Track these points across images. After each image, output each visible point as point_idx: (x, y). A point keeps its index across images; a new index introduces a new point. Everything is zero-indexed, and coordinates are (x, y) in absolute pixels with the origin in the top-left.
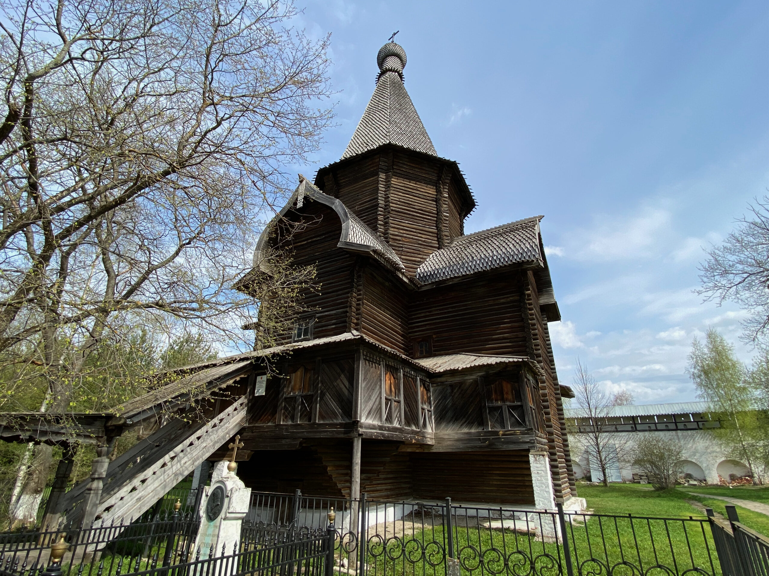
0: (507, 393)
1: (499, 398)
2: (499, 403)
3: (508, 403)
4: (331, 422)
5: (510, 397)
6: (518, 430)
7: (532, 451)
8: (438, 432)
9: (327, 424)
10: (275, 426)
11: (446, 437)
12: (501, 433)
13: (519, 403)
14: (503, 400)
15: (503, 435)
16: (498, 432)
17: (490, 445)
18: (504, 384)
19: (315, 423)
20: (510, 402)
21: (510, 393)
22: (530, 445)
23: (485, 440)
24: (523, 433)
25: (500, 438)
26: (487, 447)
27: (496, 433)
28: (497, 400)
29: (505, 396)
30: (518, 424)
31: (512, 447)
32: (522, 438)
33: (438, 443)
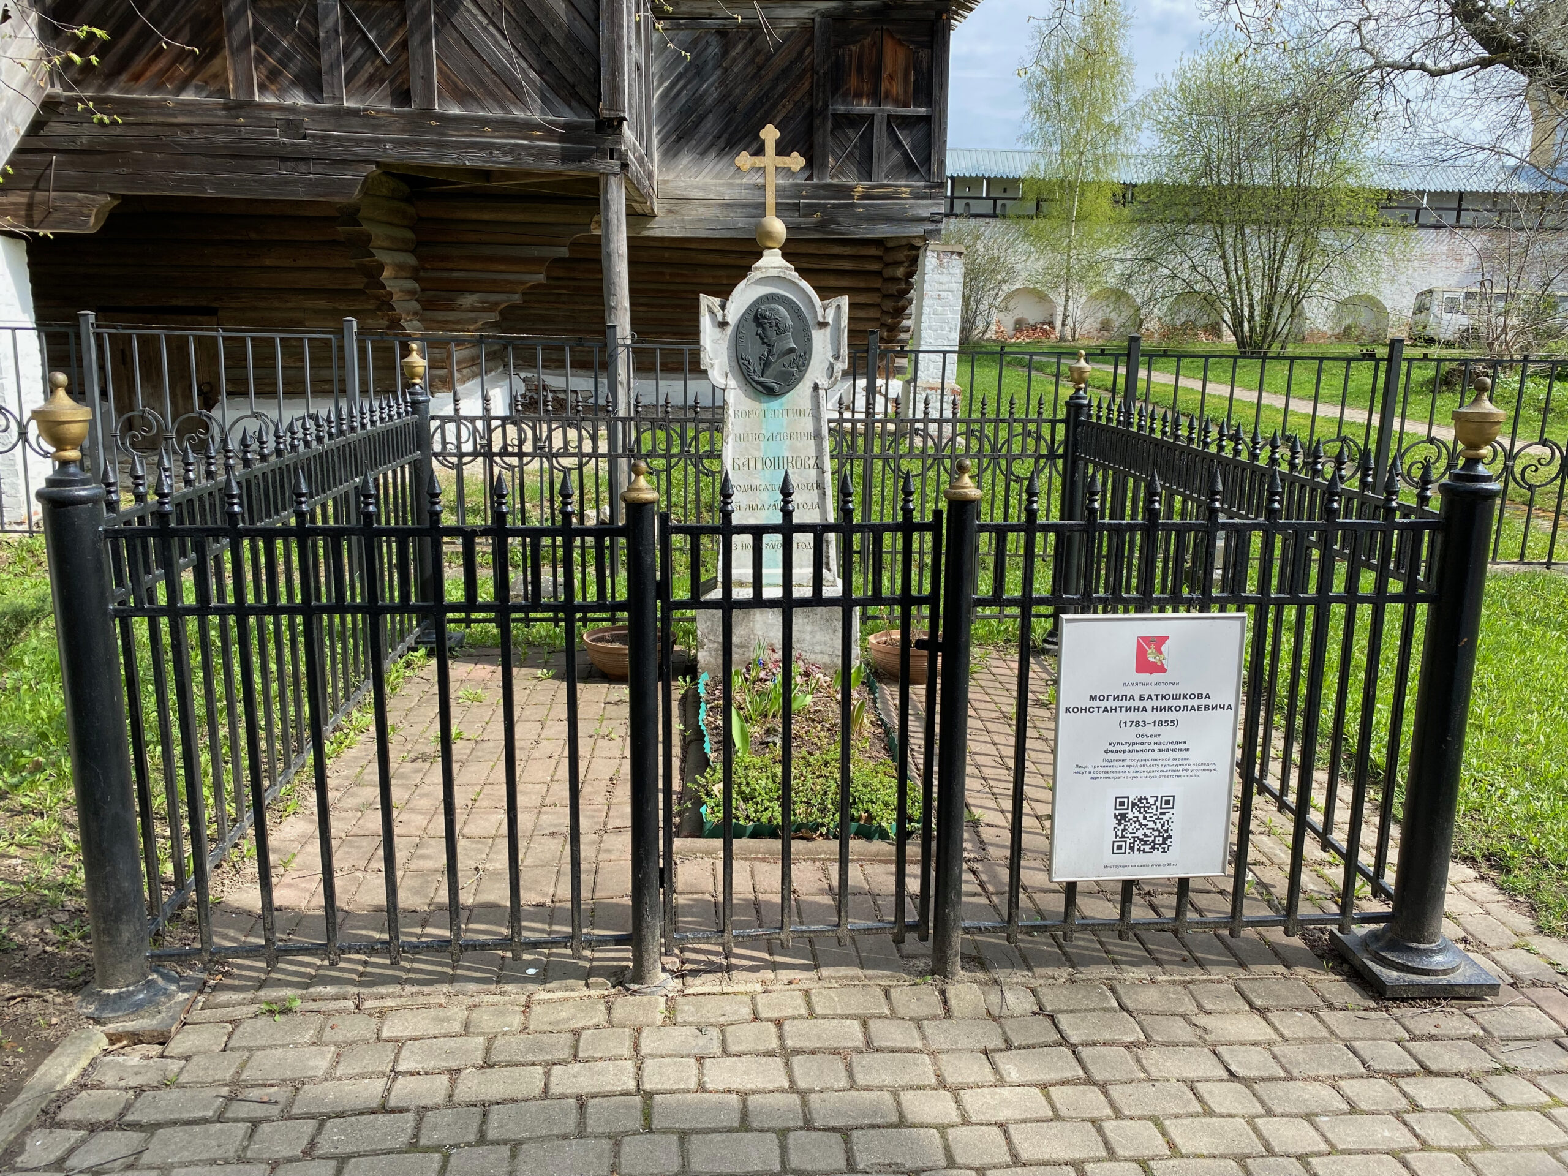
0: (891, 77)
1: (866, 88)
2: (864, 107)
3: (890, 108)
4: (498, 113)
5: (897, 89)
6: (905, 184)
7: (932, 244)
8: (671, 177)
9: (484, 122)
10: (226, 107)
11: (697, 194)
12: (859, 191)
13: (922, 111)
14: (877, 97)
15: (863, 197)
16: (852, 188)
17: (824, 223)
18: (889, 47)
19: (428, 113)
20: (897, 103)
21: (900, 77)
22: (930, 226)
23: (812, 209)
24: (917, 195)
25: (852, 205)
26: (815, 228)
27: (845, 191)
28: (859, 95)
29: (885, 85)
30: (910, 168)
31: (882, 231)
32: (912, 207)
33: (671, 212)
